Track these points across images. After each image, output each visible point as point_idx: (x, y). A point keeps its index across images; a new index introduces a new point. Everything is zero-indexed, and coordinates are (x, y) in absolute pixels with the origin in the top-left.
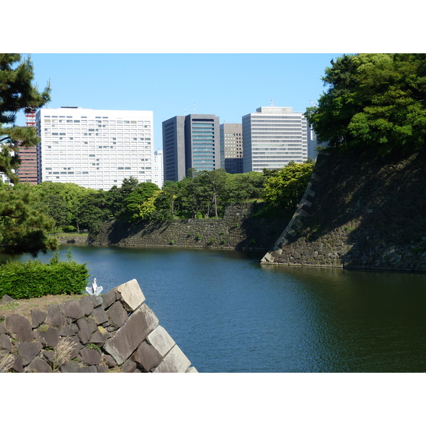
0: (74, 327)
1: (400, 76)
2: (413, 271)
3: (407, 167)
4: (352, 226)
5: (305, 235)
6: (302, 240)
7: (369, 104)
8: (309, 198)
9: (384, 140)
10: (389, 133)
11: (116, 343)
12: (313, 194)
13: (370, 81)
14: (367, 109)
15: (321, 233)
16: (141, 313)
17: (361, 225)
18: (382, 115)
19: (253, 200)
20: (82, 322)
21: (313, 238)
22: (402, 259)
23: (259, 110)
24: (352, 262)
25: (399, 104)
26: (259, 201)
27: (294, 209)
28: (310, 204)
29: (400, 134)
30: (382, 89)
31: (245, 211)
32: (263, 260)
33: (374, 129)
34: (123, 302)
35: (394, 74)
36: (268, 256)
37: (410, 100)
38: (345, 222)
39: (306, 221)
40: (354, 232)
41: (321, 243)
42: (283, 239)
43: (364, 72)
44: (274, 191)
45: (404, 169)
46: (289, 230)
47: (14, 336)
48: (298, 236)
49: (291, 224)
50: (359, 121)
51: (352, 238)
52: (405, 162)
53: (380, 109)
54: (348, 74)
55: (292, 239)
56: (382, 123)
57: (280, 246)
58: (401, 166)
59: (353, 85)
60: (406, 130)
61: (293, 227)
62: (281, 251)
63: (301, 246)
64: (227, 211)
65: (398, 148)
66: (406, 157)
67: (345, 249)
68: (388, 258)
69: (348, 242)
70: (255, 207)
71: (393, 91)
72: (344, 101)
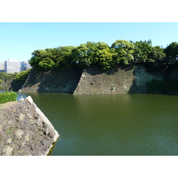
0: (21, 110)
1: (49, 55)
2: (52, 92)
3: (50, 73)
4: (39, 84)
5: (28, 86)
6: (28, 87)
7: (43, 60)
8: (29, 78)
9: (46, 67)
10: (47, 66)
11: (30, 113)
12: (30, 77)
13: (43, 55)
14: (42, 61)
15: (32, 85)
16: (33, 104)
17: (41, 84)
18: (46, 62)
19: (13, 79)
20: (22, 108)
21: (30, 86)
22: (49, 90)
23: (9, 60)
24: (39, 91)
25: (49, 61)
26: (15, 79)
27: (26, 80)
28: (29, 79)
29: (49, 66)
30: (45, 57)
31: (11, 81)
32: (19, 91)
33: (44, 65)
34: (29, 102)
35: (48, 55)
36: (20, 90)
37: (51, 60)
38: (37, 83)
39: (28, 83)
40: (39, 85)
41: (32, 87)
42: (23, 86)
43: (41, 54)
44: (19, 77)
45: (49, 73)
46: (25, 85)
47: (7, 115)
48: (27, 86)
49: (25, 83)
50: (41, 63)
51: (39, 86)
52: (49, 72)
53: (45, 61)
54: (38, 54)
55: (25, 87)
56: (46, 64)
57: (23, 88)
58: (48, 72)
59: (39, 56)
60: (50, 65)
61: (26, 84)
62: (23, 89)
63: (28, 88)
64: (7, 81)
65: (49, 69)
66: (49, 71)
67: (38, 88)
68: (46, 90)
69: (38, 87)
70: (14, 80)
71: (48, 58)
72: (37, 59)
